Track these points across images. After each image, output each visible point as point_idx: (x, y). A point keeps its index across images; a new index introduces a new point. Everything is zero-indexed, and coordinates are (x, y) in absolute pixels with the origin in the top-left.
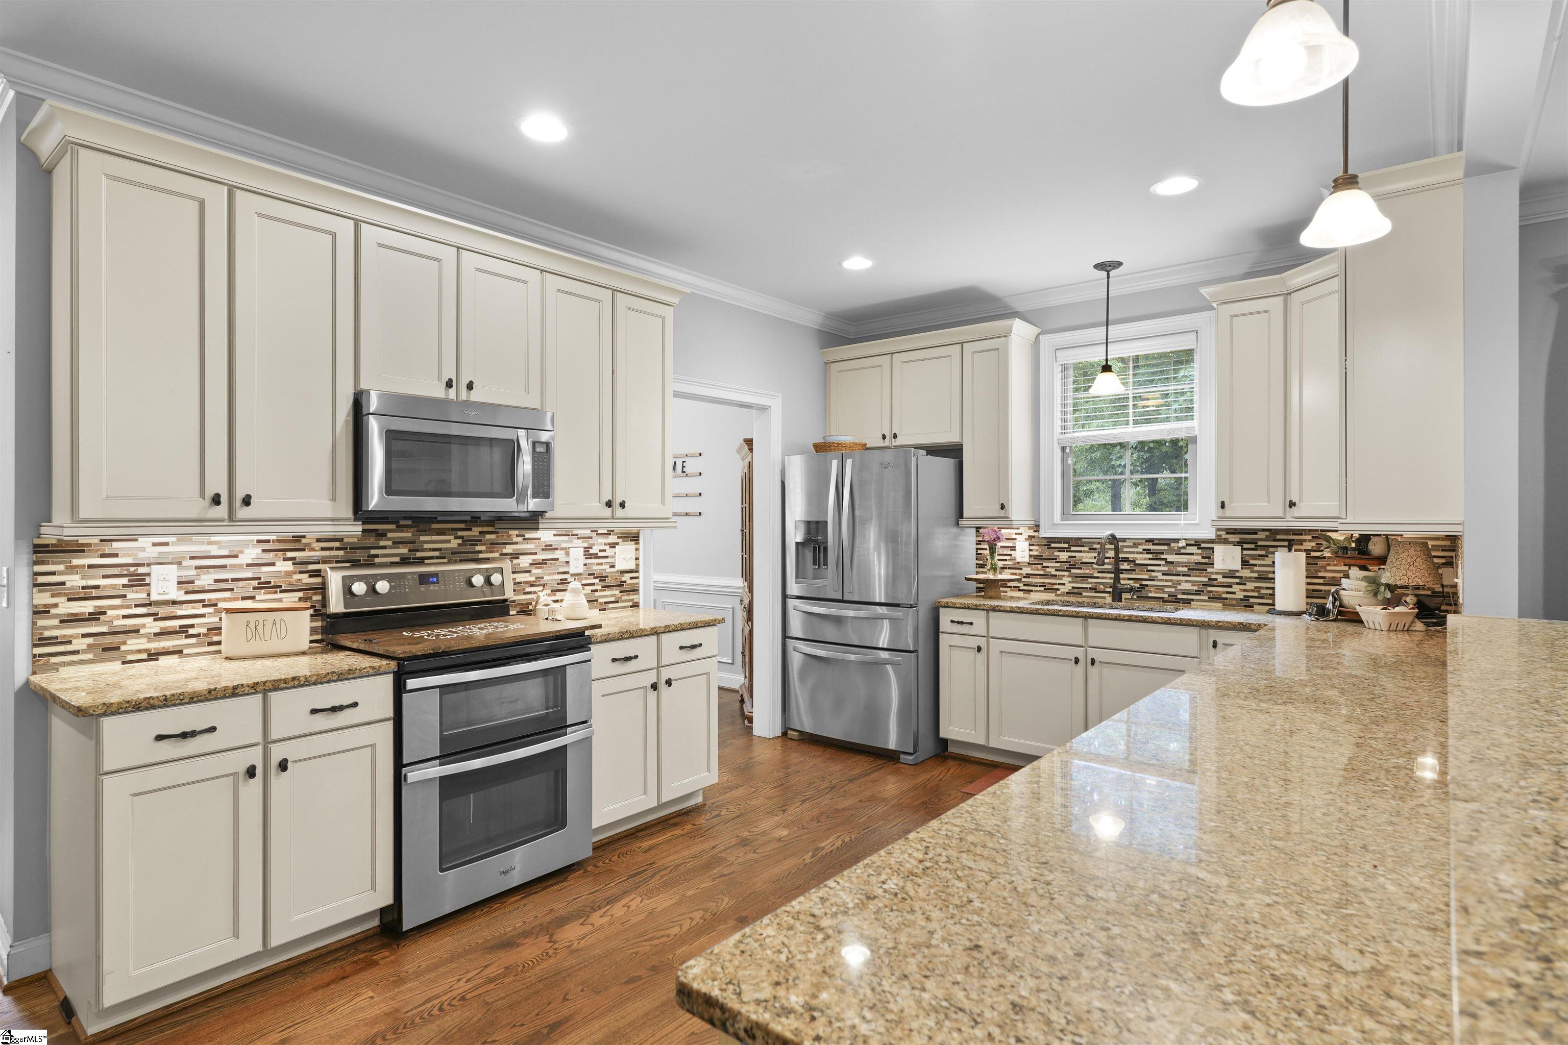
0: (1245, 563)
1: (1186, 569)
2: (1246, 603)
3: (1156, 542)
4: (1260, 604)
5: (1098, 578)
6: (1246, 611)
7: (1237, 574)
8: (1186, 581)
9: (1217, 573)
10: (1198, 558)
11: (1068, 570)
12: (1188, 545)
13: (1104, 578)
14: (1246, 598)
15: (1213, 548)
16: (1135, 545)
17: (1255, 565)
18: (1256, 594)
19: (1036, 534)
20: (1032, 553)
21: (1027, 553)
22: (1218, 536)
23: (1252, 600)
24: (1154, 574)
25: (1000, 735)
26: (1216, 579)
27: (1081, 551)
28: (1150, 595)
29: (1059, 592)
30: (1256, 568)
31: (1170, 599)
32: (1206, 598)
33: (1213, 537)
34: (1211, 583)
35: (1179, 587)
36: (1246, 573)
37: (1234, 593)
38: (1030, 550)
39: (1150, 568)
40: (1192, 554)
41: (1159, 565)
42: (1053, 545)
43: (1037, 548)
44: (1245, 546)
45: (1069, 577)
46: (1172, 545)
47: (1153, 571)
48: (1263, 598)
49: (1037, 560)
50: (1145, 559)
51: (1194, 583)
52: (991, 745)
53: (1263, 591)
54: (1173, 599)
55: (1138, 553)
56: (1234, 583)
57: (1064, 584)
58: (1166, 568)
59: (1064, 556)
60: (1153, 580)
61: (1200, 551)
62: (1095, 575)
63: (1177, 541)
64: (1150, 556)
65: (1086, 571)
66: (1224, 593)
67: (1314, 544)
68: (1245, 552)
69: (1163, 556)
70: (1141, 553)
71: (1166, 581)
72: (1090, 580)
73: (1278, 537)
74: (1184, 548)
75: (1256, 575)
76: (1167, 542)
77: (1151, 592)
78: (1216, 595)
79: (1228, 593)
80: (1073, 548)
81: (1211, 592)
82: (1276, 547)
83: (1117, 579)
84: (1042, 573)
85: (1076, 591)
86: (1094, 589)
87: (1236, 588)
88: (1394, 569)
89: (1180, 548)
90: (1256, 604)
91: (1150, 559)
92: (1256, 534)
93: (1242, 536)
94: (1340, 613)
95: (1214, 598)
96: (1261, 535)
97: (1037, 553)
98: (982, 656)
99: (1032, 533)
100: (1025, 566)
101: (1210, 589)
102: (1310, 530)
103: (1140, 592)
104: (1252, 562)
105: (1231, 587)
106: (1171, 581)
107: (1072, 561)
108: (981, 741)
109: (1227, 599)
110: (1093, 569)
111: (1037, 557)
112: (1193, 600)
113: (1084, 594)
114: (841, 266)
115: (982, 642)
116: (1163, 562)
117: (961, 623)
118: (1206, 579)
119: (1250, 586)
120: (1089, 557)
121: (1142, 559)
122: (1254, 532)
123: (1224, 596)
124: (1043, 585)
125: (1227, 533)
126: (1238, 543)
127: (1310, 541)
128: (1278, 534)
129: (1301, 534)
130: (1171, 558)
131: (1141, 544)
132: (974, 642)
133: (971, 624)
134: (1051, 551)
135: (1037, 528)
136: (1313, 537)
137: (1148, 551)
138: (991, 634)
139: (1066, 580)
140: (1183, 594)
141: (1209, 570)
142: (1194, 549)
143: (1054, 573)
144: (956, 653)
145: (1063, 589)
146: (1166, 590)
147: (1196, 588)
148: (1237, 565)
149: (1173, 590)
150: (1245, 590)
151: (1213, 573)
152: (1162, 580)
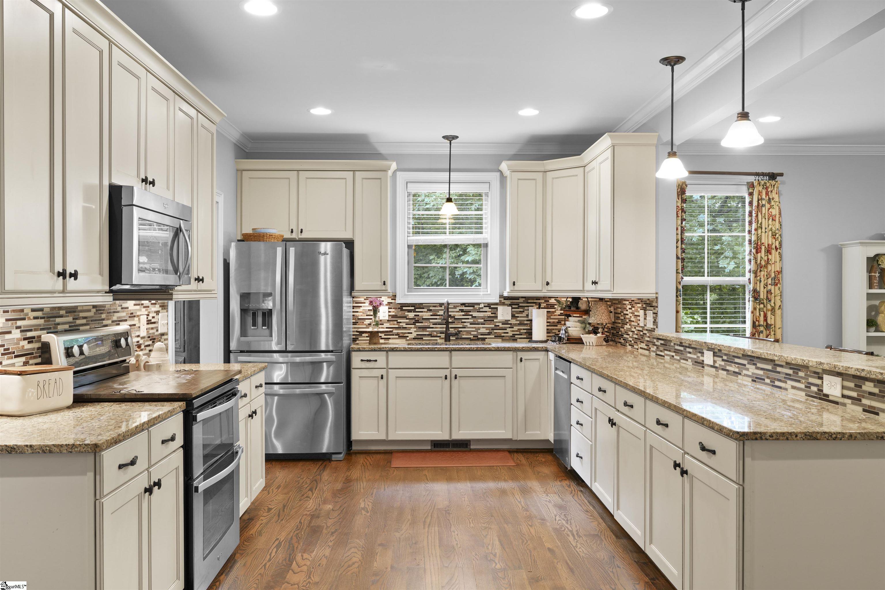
0: (513, 316)
1: (483, 320)
2: (513, 338)
3: (467, 305)
4: (520, 338)
5: (433, 328)
6: (513, 342)
7: (509, 322)
8: (483, 328)
9: (499, 322)
10: (489, 314)
11: (414, 324)
12: (485, 306)
13: (436, 328)
14: (514, 335)
15: (497, 308)
16: (455, 307)
17: (518, 317)
18: (518, 333)
19: (393, 301)
20: (390, 314)
21: (387, 314)
22: (500, 301)
23: (516, 336)
24: (465, 324)
25: (396, 431)
26: (499, 326)
27: (422, 312)
28: (463, 337)
29: (408, 338)
30: (518, 319)
31: (474, 338)
32: (493, 336)
33: (498, 302)
34: (496, 328)
35: (479, 331)
36: (514, 322)
37: (507, 333)
38: (389, 312)
39: (463, 321)
40: (486, 312)
41: (468, 319)
42: (404, 308)
43: (394, 310)
44: (513, 306)
45: (415, 328)
46: (476, 306)
47: (465, 322)
48: (522, 335)
49: (393, 318)
50: (461, 315)
51: (487, 328)
52: (390, 438)
53: (522, 331)
54: (476, 338)
55: (456, 312)
56: (507, 327)
57: (411, 333)
58: (472, 321)
59: (411, 315)
60: (465, 328)
61: (490, 310)
62: (432, 326)
63: (479, 304)
64: (463, 313)
65: (425, 324)
66: (502, 333)
67: (545, 305)
68: (513, 310)
69: (470, 313)
70: (458, 312)
71: (472, 328)
72: (428, 330)
73: (529, 301)
74: (482, 308)
75: (518, 322)
76: (472, 305)
77: (464, 335)
78: (498, 335)
79: (504, 333)
80: (417, 310)
81: (496, 333)
82: (528, 306)
83: (447, 328)
84: (397, 326)
85: (419, 337)
86: (430, 335)
87: (508, 330)
88: (596, 316)
89: (480, 308)
90: (518, 338)
91: (463, 315)
92: (518, 299)
93: (511, 301)
94: (568, 339)
95: (498, 336)
96: (521, 300)
97: (394, 314)
98: (383, 382)
99: (390, 300)
100: (385, 322)
101: (495, 331)
102: (543, 297)
103: (457, 335)
104: (516, 315)
105: (506, 329)
106: (475, 328)
107: (417, 318)
108: (383, 437)
109: (504, 336)
110: (430, 322)
111: (393, 316)
112: (486, 338)
113: (424, 338)
114: (309, 112)
115: (383, 372)
116: (470, 317)
117: (370, 361)
118: (493, 326)
119: (516, 328)
120: (426, 315)
121: (458, 315)
122: (517, 298)
123: (503, 335)
124: (397, 334)
125: (504, 299)
126: (510, 305)
127: (543, 303)
128: (529, 299)
129: (540, 299)
130: (475, 314)
131: (458, 306)
132: (378, 373)
133: (376, 361)
134: (403, 312)
135: (394, 297)
136: (545, 301)
137: (462, 311)
138: (390, 367)
139: (412, 330)
140: (481, 335)
141: (495, 320)
142: (487, 309)
143: (405, 326)
144: (364, 382)
145: (411, 336)
146: (472, 333)
147: (488, 331)
148: (509, 317)
149: (475, 333)
150: (513, 331)
151: (497, 322)
152: (470, 328)
